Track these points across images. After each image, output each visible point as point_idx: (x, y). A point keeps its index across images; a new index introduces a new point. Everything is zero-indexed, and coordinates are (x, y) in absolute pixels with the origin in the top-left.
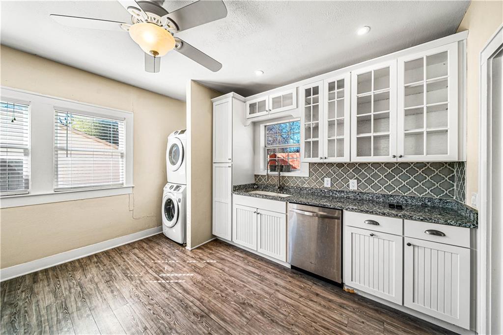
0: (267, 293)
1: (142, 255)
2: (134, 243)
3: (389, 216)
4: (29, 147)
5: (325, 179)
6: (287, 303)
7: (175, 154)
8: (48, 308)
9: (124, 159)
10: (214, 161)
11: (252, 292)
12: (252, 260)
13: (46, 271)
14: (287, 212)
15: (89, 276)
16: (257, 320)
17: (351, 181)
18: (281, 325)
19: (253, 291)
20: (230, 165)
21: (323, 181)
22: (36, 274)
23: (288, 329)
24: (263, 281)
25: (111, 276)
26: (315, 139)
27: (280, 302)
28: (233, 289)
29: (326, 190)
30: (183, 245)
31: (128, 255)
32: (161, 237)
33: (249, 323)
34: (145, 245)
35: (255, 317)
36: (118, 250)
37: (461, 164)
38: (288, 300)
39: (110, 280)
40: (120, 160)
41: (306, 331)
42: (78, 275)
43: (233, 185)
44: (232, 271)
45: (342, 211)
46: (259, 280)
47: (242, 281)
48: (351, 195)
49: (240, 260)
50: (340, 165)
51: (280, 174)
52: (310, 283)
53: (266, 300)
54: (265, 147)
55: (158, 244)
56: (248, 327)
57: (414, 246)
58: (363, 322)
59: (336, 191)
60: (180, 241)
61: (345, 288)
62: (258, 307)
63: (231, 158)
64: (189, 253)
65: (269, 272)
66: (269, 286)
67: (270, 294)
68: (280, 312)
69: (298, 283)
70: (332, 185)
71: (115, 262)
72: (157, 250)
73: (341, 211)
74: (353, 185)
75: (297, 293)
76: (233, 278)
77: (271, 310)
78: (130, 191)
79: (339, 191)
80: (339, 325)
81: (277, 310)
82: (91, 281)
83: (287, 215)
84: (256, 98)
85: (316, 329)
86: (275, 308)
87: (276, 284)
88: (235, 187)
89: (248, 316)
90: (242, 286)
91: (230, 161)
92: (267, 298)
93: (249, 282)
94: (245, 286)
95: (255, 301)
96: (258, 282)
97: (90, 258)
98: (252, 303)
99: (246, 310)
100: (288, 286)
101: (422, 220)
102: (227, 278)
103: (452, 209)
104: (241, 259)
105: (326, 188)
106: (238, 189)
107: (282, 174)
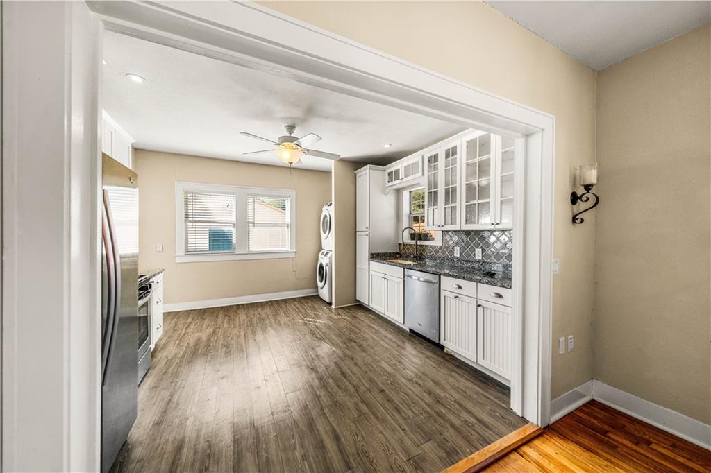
1: (298, 306)
2: (296, 298)
3: (467, 280)
4: (235, 222)
7: (327, 224)
8: (244, 320)
9: (289, 229)
10: (358, 230)
13: (243, 305)
14: (404, 278)
15: (265, 311)
20: (367, 233)
22: (238, 305)
25: (276, 313)
30: (330, 304)
31: (290, 304)
32: (317, 297)
34: (303, 301)
36: (285, 301)
39: (276, 315)
40: (286, 229)
42: (259, 309)
43: (371, 252)
45: (440, 276)
48: (476, 265)
51: (417, 243)
54: (411, 214)
55: (312, 301)
57: (484, 307)
60: (328, 301)
61: (446, 350)
63: (368, 226)
64: (334, 311)
71: (281, 307)
72: (310, 304)
73: (438, 276)
78: (293, 255)
82: (266, 313)
83: (404, 281)
84: (393, 166)
88: (372, 254)
91: (368, 229)
97: (267, 302)
101: (487, 283)
106: (374, 256)
107: (419, 243)
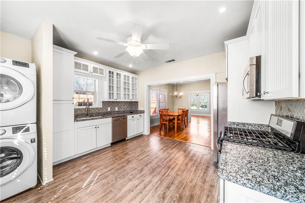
5: (108, 108)
17: (116, 108)
48: (116, 113)
50: (113, 102)
70: (111, 110)
74: (117, 109)
79: (114, 111)
105: (109, 111)
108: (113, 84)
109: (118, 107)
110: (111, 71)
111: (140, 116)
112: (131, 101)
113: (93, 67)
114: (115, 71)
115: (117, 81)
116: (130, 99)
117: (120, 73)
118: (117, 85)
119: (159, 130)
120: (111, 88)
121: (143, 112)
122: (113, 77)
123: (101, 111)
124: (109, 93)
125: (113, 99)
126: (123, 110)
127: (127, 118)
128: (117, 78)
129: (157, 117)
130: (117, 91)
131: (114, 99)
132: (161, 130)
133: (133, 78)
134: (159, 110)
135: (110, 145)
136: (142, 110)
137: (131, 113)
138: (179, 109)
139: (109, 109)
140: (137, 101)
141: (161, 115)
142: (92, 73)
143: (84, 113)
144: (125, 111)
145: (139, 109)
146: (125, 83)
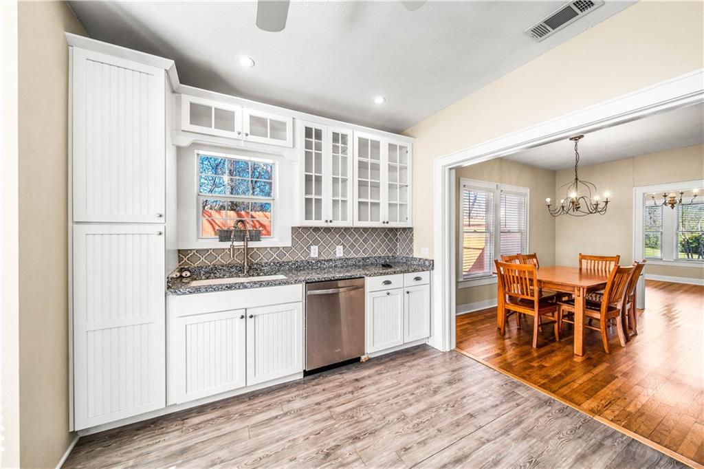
0: (326, 419)
5: (311, 248)
6: (353, 408)
11: (312, 437)
12: (242, 407)
16: (363, 450)
17: (338, 247)
18: (382, 428)
19: (311, 434)
21: (310, 251)
23: (388, 424)
24: (301, 415)
26: (318, 197)
27: (349, 413)
28: (286, 460)
29: (313, 262)
33: (364, 461)
35: (358, 450)
37: (411, 229)
38: (350, 406)
41: (396, 412)
43: (168, 276)
44: (239, 447)
46: (295, 417)
47: (278, 441)
48: (339, 263)
49: (223, 423)
51: (247, 245)
52: (337, 376)
53: (336, 426)
56: (370, 464)
58: (400, 373)
59: (325, 261)
62: (343, 440)
63: (163, 213)
65: (289, 401)
66: (314, 412)
67: (331, 417)
68: (363, 421)
69: (331, 385)
70: (320, 253)
74: (339, 252)
75: (345, 394)
76: (259, 451)
77: (355, 428)
79: (328, 260)
80: (397, 387)
81: (358, 422)
84: (211, 98)
85: (396, 403)
86: (355, 423)
87: (318, 404)
88: (170, 280)
89: (354, 457)
90: (289, 444)
91: (162, 220)
92: (335, 424)
93: (289, 432)
94: (294, 440)
95: (332, 439)
96: (298, 420)
98: (333, 444)
99: (341, 456)
100: (330, 395)
102: (251, 462)
103: (398, 262)
104: (222, 420)
105: (313, 259)
108: (319, 169)
109: (344, 247)
110: (314, 126)
111: (418, 279)
112: (386, 225)
113: (251, 116)
114: (328, 128)
115: (335, 159)
116: (381, 221)
117: (344, 133)
118: (335, 171)
119: (495, 335)
120: (312, 182)
121: (428, 265)
122: (319, 147)
123: (287, 258)
124: (306, 199)
125: (320, 219)
126: (362, 255)
127: (363, 287)
128: (335, 149)
129: (487, 282)
130: (335, 193)
131: (324, 219)
132: (502, 334)
133: (392, 147)
134: (496, 262)
135: (301, 376)
136: (424, 257)
137: (387, 266)
138: (582, 257)
139: (314, 252)
140: (410, 226)
141: (502, 278)
142: (247, 135)
143: (234, 262)
144: (368, 258)
145: (416, 255)
146: (362, 166)
